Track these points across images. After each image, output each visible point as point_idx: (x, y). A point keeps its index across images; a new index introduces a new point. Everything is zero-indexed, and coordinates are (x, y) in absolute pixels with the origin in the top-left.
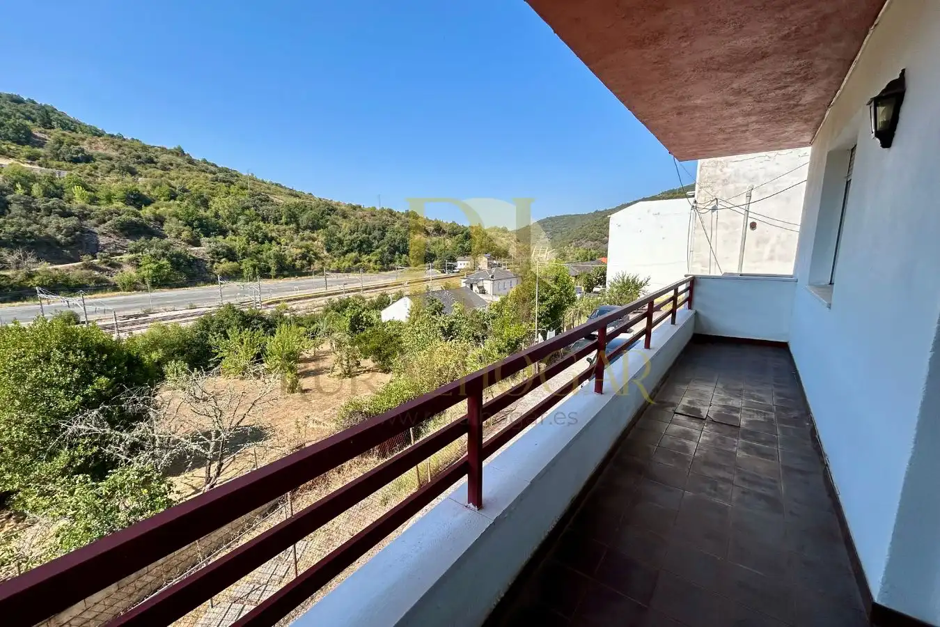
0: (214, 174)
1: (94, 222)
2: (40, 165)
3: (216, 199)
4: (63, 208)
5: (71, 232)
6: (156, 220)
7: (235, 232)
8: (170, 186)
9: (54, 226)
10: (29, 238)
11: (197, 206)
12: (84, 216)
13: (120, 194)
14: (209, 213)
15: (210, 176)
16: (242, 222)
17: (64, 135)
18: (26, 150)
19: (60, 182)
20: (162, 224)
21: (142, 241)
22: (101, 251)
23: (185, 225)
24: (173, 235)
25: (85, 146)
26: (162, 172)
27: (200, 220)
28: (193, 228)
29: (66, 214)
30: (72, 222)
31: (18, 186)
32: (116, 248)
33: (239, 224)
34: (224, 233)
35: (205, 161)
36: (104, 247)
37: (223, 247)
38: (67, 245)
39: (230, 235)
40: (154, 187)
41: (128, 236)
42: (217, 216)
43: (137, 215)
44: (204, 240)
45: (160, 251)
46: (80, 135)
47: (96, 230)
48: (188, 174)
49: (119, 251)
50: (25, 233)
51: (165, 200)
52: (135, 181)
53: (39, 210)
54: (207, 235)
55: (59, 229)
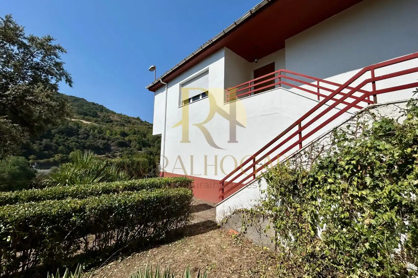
0: (148, 126)
1: (111, 142)
2: (98, 124)
3: (149, 134)
4: (103, 137)
5: (104, 144)
6: (129, 141)
7: (153, 146)
8: (135, 130)
9: (100, 143)
10: (93, 146)
11: (142, 137)
12: (108, 140)
13: (119, 133)
14: (145, 139)
15: (147, 127)
16: (157, 143)
17: (106, 114)
18: (95, 119)
19: (103, 129)
20: (130, 143)
21: (124, 149)
22: (111, 151)
23: (138, 143)
24: (133, 147)
25: (111, 117)
26: (132, 125)
27: (143, 141)
28: (140, 145)
29: (104, 139)
30: (105, 141)
31: (92, 130)
32: (116, 151)
33: (155, 143)
34: (150, 146)
35: (146, 121)
36: (113, 150)
37: (149, 151)
38: (102, 149)
39: (152, 147)
40: (129, 130)
41: (120, 147)
42: (148, 140)
43: (124, 140)
44: (143, 149)
45: (129, 152)
46: (110, 114)
47: (111, 144)
48: (140, 126)
49: (117, 152)
50: (92, 144)
51: (132, 135)
52: (124, 128)
53: (96, 137)
54: (144, 147)
55: (101, 144)
